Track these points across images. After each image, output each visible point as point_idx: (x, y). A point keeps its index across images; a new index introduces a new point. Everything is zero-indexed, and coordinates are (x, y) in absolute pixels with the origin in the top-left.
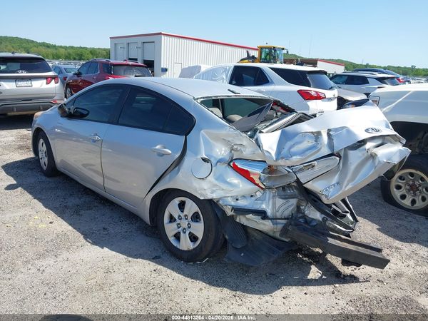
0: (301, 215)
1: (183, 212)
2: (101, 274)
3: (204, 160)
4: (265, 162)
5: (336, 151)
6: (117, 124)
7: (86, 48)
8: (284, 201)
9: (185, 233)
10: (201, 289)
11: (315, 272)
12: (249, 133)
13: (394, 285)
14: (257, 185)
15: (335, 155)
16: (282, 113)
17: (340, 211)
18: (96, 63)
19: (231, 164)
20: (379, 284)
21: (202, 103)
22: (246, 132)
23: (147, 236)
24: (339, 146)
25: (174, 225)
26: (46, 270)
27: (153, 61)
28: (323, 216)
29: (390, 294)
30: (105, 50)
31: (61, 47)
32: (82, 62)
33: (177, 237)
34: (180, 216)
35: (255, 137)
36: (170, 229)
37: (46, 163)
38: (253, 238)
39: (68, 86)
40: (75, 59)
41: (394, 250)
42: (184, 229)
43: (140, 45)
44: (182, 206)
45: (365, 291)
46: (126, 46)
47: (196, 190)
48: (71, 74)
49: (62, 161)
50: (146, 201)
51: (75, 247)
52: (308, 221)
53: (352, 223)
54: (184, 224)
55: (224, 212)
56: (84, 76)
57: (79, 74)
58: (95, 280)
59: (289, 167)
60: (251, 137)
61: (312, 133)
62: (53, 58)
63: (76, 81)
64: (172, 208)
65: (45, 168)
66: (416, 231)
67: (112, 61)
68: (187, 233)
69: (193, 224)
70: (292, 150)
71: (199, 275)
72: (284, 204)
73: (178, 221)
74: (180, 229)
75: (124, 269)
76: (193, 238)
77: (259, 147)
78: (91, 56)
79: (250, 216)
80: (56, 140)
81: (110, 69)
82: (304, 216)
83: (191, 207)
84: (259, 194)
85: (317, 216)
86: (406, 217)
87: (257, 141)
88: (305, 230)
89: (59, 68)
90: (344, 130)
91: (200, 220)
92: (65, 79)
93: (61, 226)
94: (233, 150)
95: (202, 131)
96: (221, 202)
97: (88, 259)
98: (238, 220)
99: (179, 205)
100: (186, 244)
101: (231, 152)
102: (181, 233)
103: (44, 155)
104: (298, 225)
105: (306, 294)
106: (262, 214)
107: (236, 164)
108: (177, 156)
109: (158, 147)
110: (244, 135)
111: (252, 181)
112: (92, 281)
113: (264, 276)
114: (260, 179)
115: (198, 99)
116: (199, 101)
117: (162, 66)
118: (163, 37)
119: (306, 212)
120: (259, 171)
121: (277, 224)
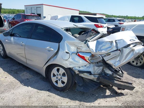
0: (103, 72)
1: (59, 72)
2: (27, 98)
3: (67, 53)
4: (91, 53)
5: (119, 48)
6: (31, 38)
7: (16, 10)
8: (98, 68)
9: (60, 80)
10: (67, 103)
11: (108, 93)
12: (84, 42)
13: (136, 96)
14: (88, 62)
15: (118, 50)
16: (95, 34)
17: (118, 70)
18: (20, 15)
19: (77, 54)
20: (131, 96)
21: (64, 30)
22: (83, 41)
23: (44, 81)
24: (120, 46)
25: (55, 78)
26: (5, 99)
27: (41, 14)
28: (112, 72)
29: (136, 100)
30: (23, 10)
31: (6, 9)
32: (15, 14)
33: (57, 82)
34: (57, 74)
35: (87, 43)
36: (54, 79)
37: (3, 54)
38: (86, 82)
39: (10, 23)
40: (12, 13)
41: (133, 82)
42: (59, 79)
43: (35, 8)
44: (58, 70)
45: (127, 99)
46: (30, 9)
47: (64, 64)
48: (11, 19)
49: (9, 52)
50: (43, 68)
51: (16, 88)
52: (106, 74)
53: (121, 74)
54: (59, 77)
55: (75, 72)
56: (16, 20)
57: (14, 19)
58: (25, 102)
59: (100, 55)
60: (85, 43)
61: (110, 42)
62: (4, 13)
63: (13, 21)
64: (54, 71)
65: (2, 55)
66: (139, 74)
67: (26, 14)
68: (61, 80)
69: (63, 77)
70: (102, 48)
71: (66, 96)
72: (98, 69)
73: (57, 76)
74: (58, 79)
75: (37, 96)
76: (63, 82)
77: (89, 47)
78: (17, 12)
79: (85, 74)
80: (6, 44)
81: (25, 17)
82: (105, 73)
83: (62, 71)
84: (88, 65)
85: (110, 72)
86: (135, 69)
87: (87, 45)
88: (106, 78)
89: (6, 17)
90: (122, 40)
91: (66, 76)
92: (8, 20)
93: (10, 79)
94: (78, 48)
95: (66, 41)
96: (74, 69)
97: (22, 92)
98: (80, 75)
99: (57, 70)
100: (60, 85)
101: (77, 49)
102: (58, 81)
103: (2, 50)
104: (103, 77)
105: (106, 102)
106: (90, 73)
107: (79, 54)
108: (56, 51)
109: (48, 48)
110: (82, 42)
111: (86, 60)
112: (24, 102)
113: (90, 95)
114: (88, 59)
115: (63, 28)
116: (63, 29)
117: (44, 16)
118: (44, 5)
119: (106, 71)
120: (88, 57)
121: (95, 76)
